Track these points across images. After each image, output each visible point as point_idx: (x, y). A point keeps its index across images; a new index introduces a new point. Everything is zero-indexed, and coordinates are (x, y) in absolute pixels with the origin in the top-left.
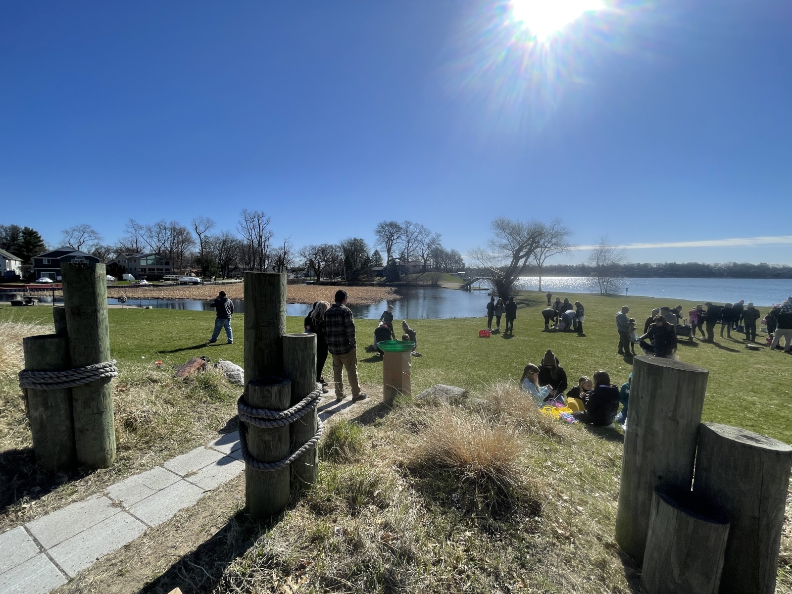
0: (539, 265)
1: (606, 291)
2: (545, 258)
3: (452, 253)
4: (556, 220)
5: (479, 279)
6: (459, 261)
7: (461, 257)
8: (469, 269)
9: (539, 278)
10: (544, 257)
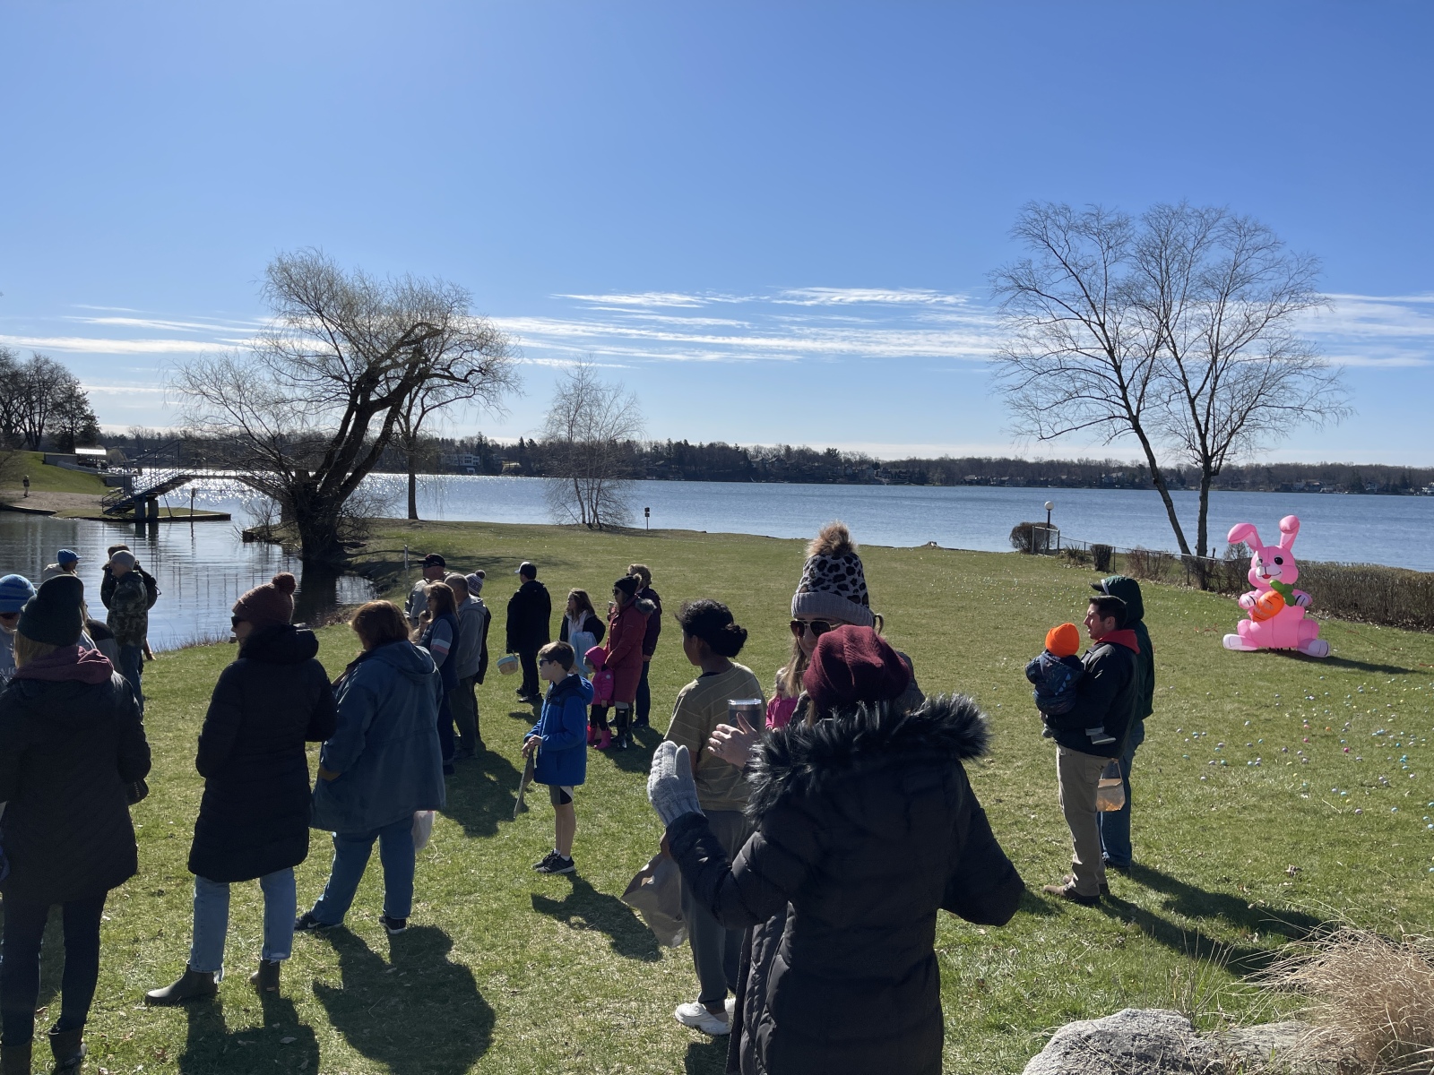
0: (406, 433)
1: (596, 515)
2: (424, 412)
3: (39, 370)
4: (453, 294)
5: (188, 478)
6: (72, 403)
7: (79, 391)
8: (122, 439)
9: (405, 477)
10: (420, 412)
